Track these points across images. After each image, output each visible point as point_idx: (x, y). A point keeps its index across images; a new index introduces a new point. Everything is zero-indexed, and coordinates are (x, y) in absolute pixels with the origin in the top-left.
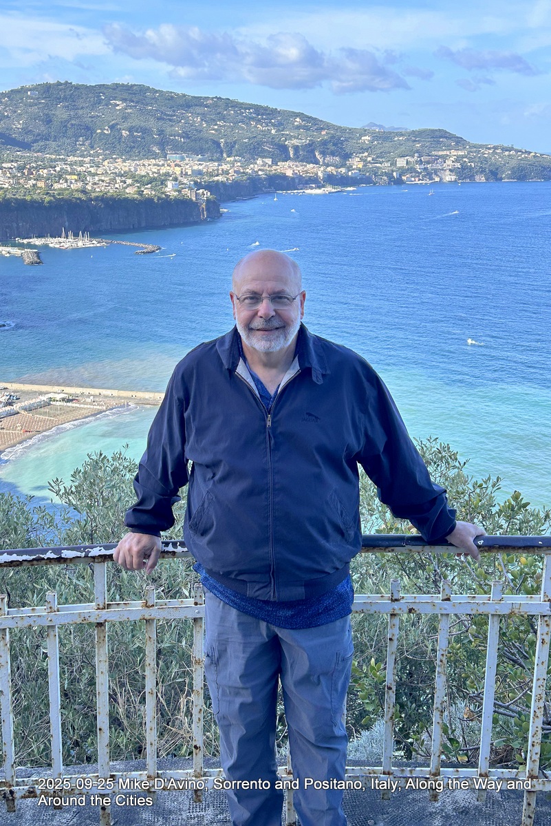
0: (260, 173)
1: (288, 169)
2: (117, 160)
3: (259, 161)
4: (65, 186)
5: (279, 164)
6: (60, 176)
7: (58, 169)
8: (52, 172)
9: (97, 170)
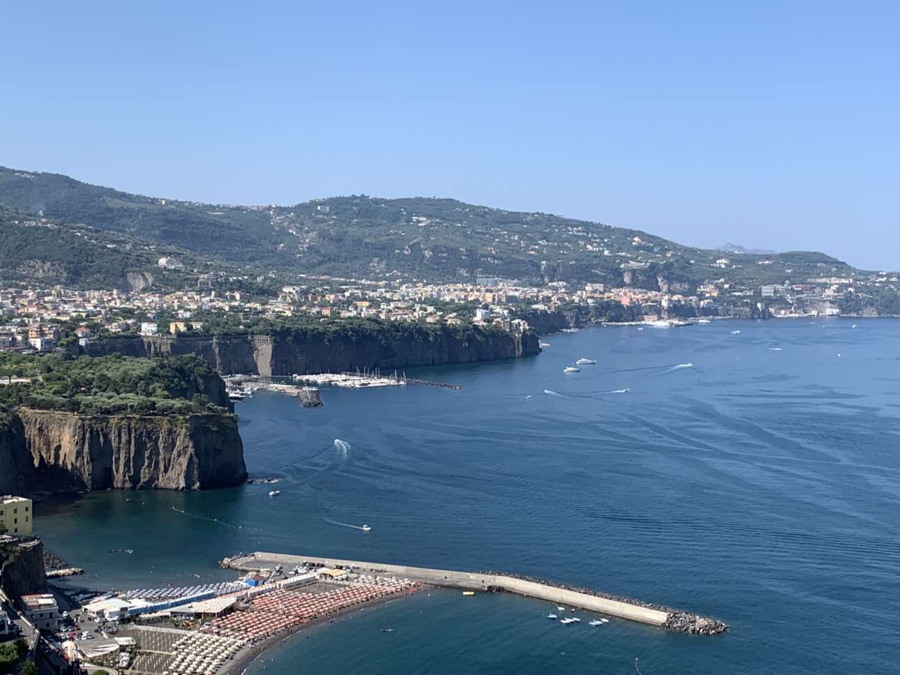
0: (590, 301)
1: (625, 297)
2: (417, 285)
3: (589, 288)
4: (354, 313)
5: (612, 290)
6: (349, 302)
7: (347, 294)
8: (340, 297)
9: (393, 295)
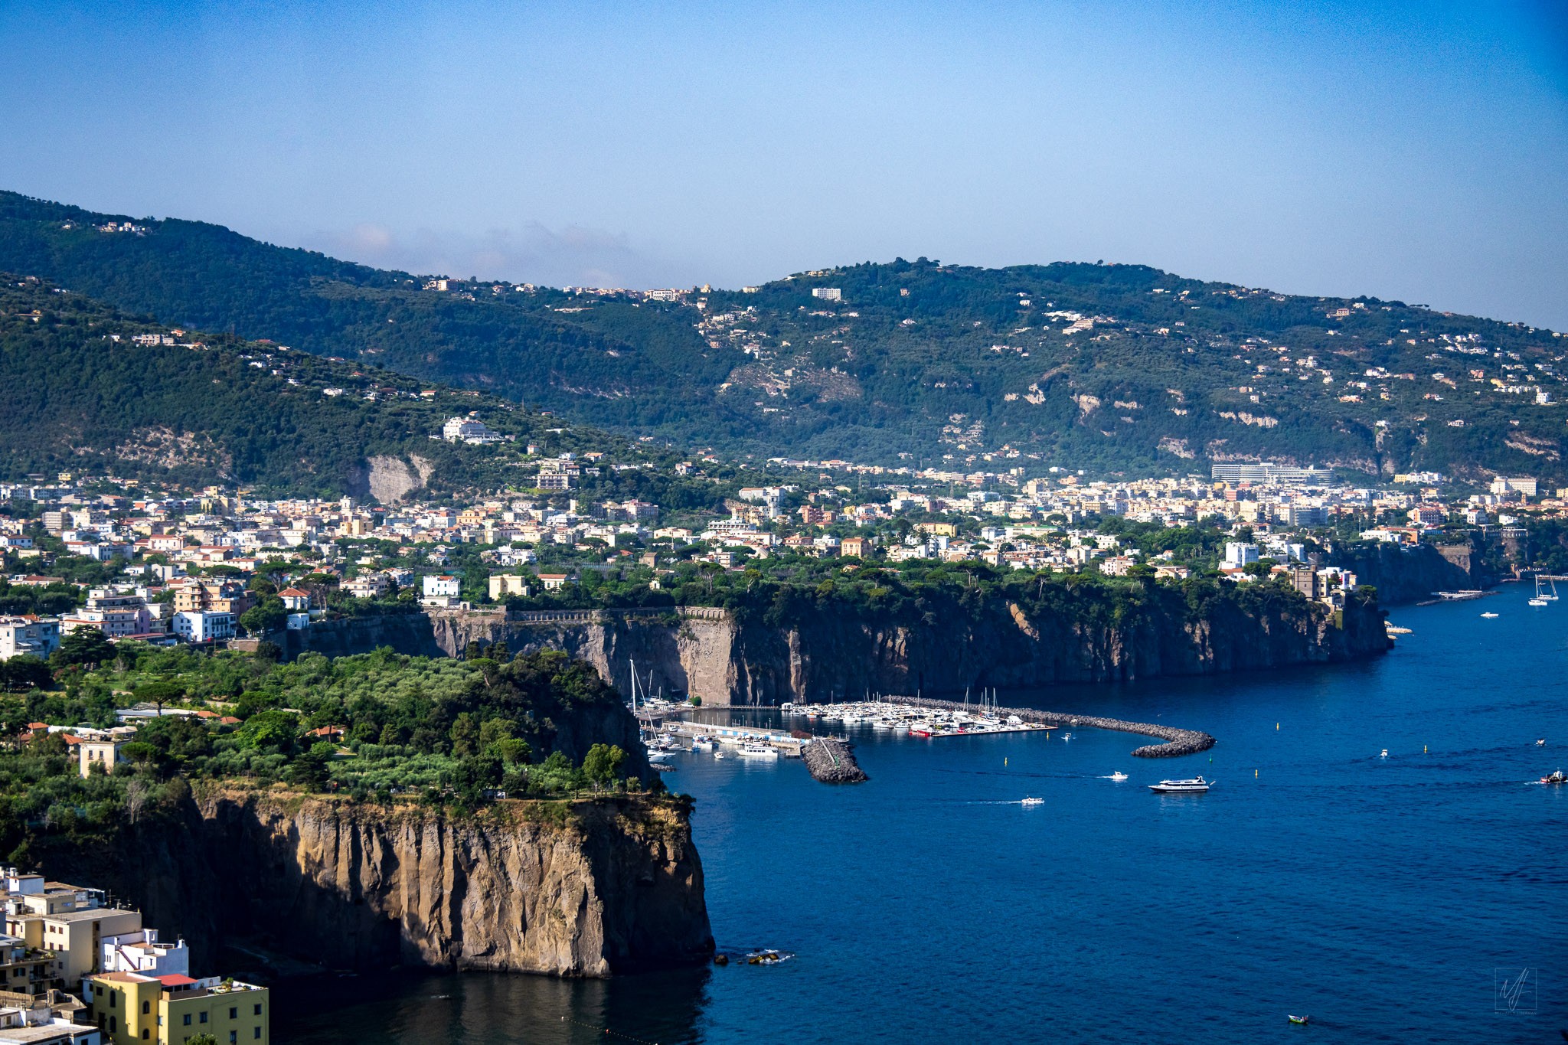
0: (1504, 519)
2: (1064, 481)
4: (920, 552)
6: (904, 524)
7: (896, 505)
8: (880, 513)
9: (1008, 508)
